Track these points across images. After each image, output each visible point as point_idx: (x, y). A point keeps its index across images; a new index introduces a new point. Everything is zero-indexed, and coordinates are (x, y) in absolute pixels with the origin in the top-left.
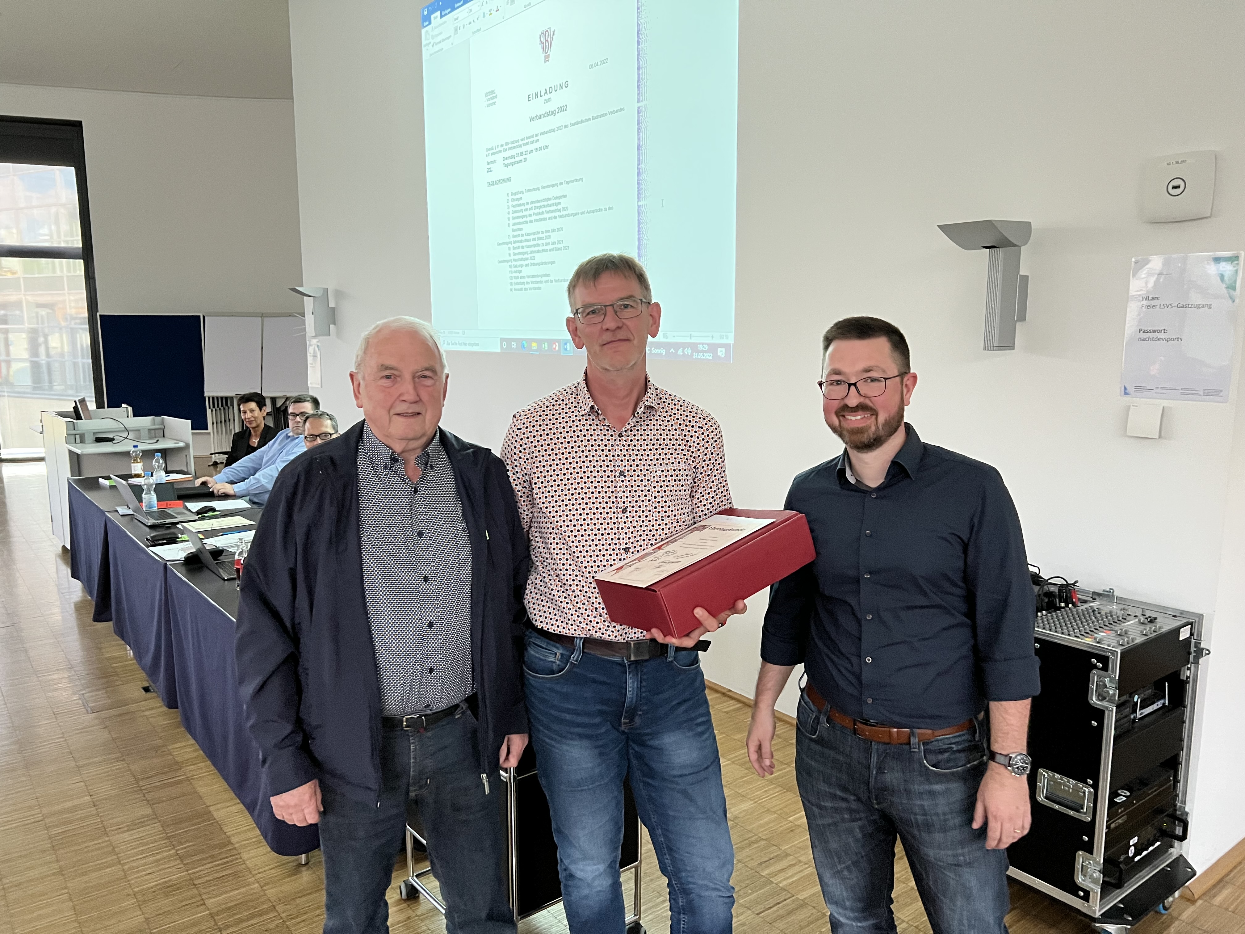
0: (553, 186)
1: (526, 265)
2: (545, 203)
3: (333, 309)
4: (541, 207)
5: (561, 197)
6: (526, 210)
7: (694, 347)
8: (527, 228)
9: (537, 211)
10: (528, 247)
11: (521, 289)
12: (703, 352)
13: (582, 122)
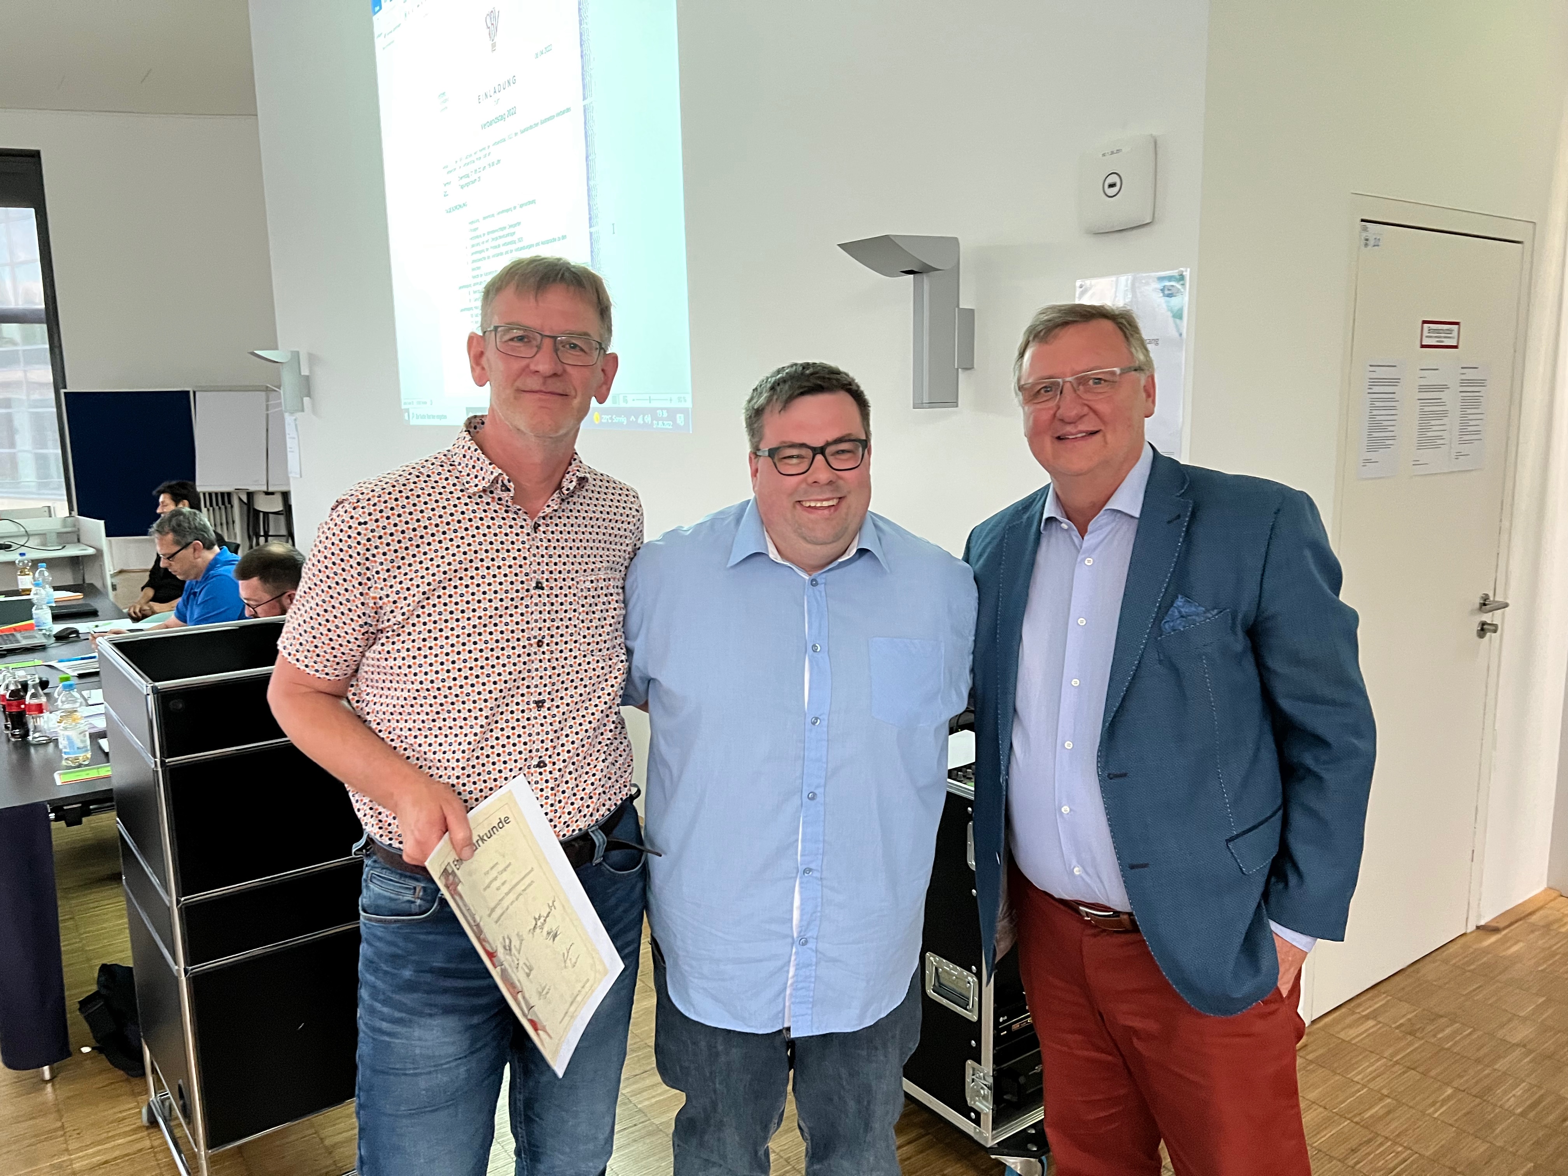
0: (507, 211)
2: (501, 233)
3: (307, 378)
4: (497, 238)
5: (515, 225)
6: (483, 243)
7: (653, 411)
8: (485, 266)
9: (494, 243)
12: (662, 419)
13: (531, 127)
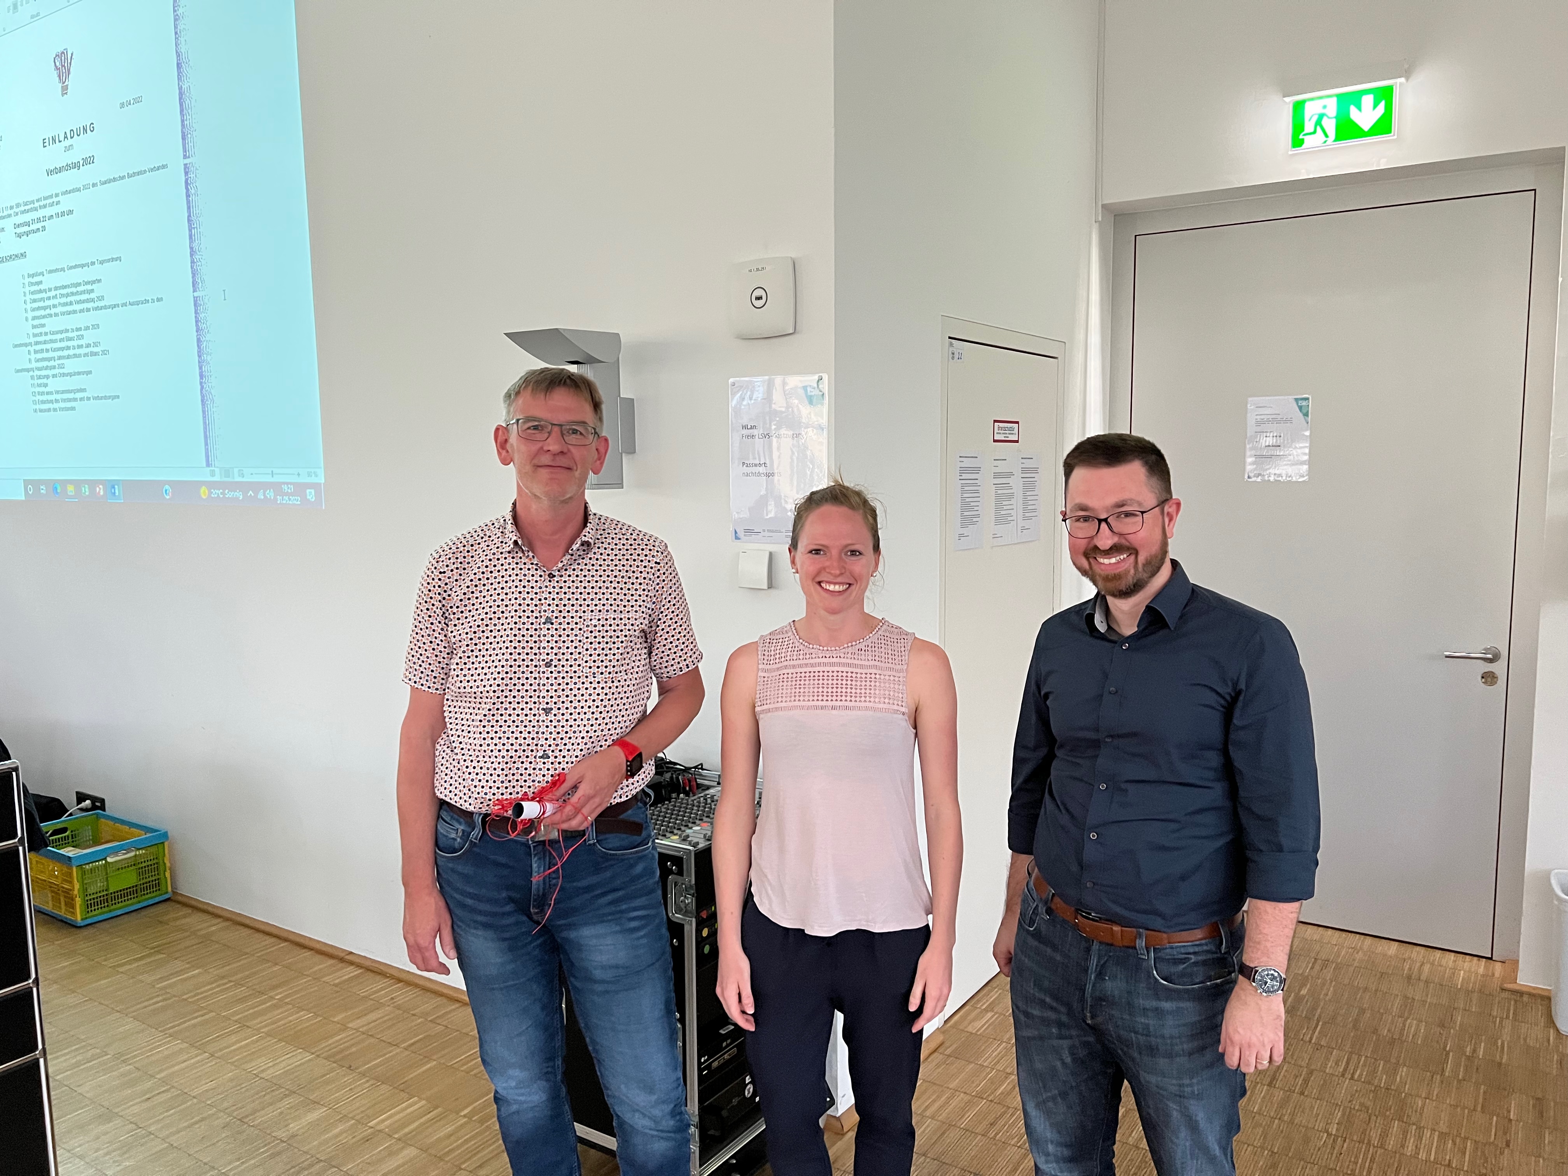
0: (82, 266)
1: (54, 376)
2: (74, 290)
4: (67, 295)
6: (49, 298)
7: (277, 487)
8: (52, 324)
9: (64, 300)
10: (55, 350)
11: (49, 410)
12: (287, 494)
13: (115, 180)
